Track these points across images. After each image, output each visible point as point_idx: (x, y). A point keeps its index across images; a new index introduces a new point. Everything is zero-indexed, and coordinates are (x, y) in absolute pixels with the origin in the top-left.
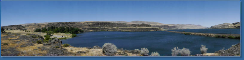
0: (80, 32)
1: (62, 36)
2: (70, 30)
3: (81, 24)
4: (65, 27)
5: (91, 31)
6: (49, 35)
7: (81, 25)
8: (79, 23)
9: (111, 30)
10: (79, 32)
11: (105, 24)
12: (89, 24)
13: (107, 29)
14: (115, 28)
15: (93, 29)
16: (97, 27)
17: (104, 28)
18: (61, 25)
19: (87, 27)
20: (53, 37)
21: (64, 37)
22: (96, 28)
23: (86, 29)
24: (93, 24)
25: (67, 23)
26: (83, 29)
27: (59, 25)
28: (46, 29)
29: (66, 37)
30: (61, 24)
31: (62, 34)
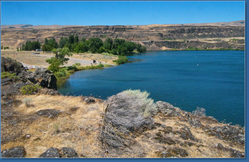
0: (138, 50)
1: (94, 61)
2: (114, 47)
3: (142, 31)
4: (104, 40)
5: (164, 48)
6: (61, 58)
7: (142, 33)
8: (136, 29)
9: (215, 48)
10: (135, 51)
11: (199, 30)
12: (161, 31)
13: (203, 43)
14: (227, 40)
15: (169, 44)
16: (177, 40)
17: (198, 42)
18: (94, 33)
19: (155, 39)
20: (70, 64)
21: (98, 63)
22: (177, 43)
23: (154, 45)
24: (169, 31)
25: (107, 28)
26: (145, 43)
27: (89, 34)
28: (56, 44)
29: (104, 63)
30: (95, 31)
31: (96, 56)
